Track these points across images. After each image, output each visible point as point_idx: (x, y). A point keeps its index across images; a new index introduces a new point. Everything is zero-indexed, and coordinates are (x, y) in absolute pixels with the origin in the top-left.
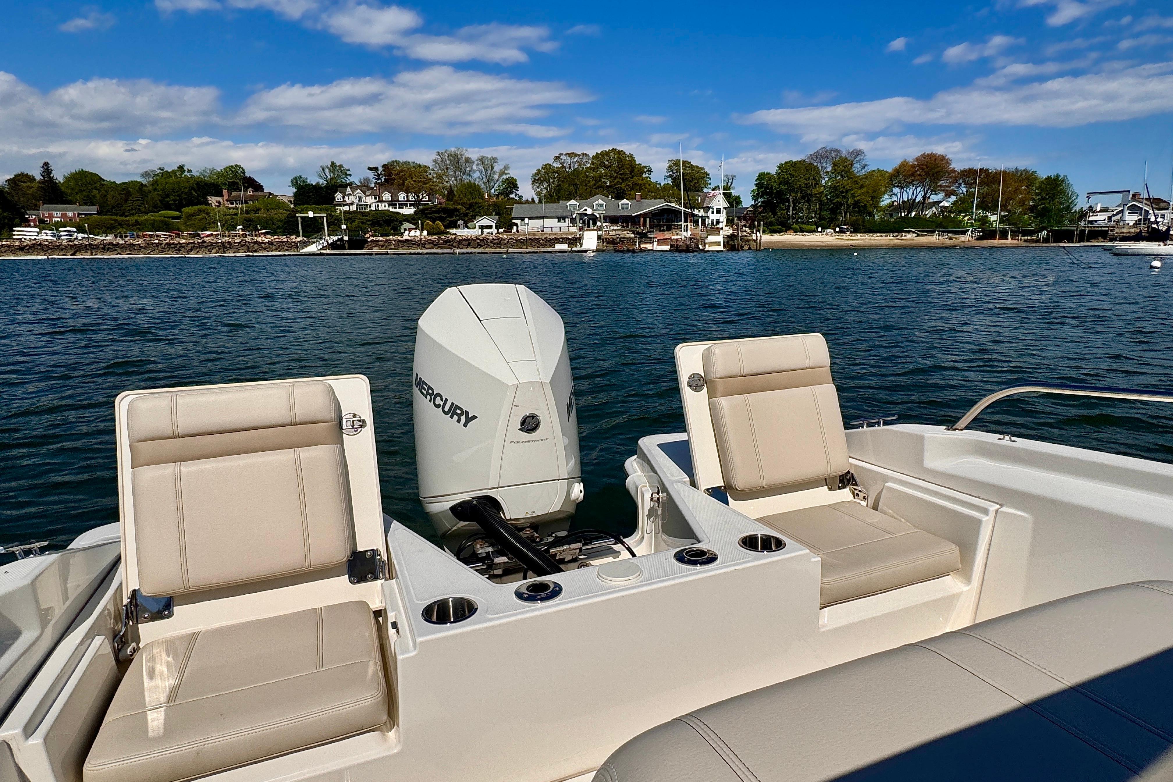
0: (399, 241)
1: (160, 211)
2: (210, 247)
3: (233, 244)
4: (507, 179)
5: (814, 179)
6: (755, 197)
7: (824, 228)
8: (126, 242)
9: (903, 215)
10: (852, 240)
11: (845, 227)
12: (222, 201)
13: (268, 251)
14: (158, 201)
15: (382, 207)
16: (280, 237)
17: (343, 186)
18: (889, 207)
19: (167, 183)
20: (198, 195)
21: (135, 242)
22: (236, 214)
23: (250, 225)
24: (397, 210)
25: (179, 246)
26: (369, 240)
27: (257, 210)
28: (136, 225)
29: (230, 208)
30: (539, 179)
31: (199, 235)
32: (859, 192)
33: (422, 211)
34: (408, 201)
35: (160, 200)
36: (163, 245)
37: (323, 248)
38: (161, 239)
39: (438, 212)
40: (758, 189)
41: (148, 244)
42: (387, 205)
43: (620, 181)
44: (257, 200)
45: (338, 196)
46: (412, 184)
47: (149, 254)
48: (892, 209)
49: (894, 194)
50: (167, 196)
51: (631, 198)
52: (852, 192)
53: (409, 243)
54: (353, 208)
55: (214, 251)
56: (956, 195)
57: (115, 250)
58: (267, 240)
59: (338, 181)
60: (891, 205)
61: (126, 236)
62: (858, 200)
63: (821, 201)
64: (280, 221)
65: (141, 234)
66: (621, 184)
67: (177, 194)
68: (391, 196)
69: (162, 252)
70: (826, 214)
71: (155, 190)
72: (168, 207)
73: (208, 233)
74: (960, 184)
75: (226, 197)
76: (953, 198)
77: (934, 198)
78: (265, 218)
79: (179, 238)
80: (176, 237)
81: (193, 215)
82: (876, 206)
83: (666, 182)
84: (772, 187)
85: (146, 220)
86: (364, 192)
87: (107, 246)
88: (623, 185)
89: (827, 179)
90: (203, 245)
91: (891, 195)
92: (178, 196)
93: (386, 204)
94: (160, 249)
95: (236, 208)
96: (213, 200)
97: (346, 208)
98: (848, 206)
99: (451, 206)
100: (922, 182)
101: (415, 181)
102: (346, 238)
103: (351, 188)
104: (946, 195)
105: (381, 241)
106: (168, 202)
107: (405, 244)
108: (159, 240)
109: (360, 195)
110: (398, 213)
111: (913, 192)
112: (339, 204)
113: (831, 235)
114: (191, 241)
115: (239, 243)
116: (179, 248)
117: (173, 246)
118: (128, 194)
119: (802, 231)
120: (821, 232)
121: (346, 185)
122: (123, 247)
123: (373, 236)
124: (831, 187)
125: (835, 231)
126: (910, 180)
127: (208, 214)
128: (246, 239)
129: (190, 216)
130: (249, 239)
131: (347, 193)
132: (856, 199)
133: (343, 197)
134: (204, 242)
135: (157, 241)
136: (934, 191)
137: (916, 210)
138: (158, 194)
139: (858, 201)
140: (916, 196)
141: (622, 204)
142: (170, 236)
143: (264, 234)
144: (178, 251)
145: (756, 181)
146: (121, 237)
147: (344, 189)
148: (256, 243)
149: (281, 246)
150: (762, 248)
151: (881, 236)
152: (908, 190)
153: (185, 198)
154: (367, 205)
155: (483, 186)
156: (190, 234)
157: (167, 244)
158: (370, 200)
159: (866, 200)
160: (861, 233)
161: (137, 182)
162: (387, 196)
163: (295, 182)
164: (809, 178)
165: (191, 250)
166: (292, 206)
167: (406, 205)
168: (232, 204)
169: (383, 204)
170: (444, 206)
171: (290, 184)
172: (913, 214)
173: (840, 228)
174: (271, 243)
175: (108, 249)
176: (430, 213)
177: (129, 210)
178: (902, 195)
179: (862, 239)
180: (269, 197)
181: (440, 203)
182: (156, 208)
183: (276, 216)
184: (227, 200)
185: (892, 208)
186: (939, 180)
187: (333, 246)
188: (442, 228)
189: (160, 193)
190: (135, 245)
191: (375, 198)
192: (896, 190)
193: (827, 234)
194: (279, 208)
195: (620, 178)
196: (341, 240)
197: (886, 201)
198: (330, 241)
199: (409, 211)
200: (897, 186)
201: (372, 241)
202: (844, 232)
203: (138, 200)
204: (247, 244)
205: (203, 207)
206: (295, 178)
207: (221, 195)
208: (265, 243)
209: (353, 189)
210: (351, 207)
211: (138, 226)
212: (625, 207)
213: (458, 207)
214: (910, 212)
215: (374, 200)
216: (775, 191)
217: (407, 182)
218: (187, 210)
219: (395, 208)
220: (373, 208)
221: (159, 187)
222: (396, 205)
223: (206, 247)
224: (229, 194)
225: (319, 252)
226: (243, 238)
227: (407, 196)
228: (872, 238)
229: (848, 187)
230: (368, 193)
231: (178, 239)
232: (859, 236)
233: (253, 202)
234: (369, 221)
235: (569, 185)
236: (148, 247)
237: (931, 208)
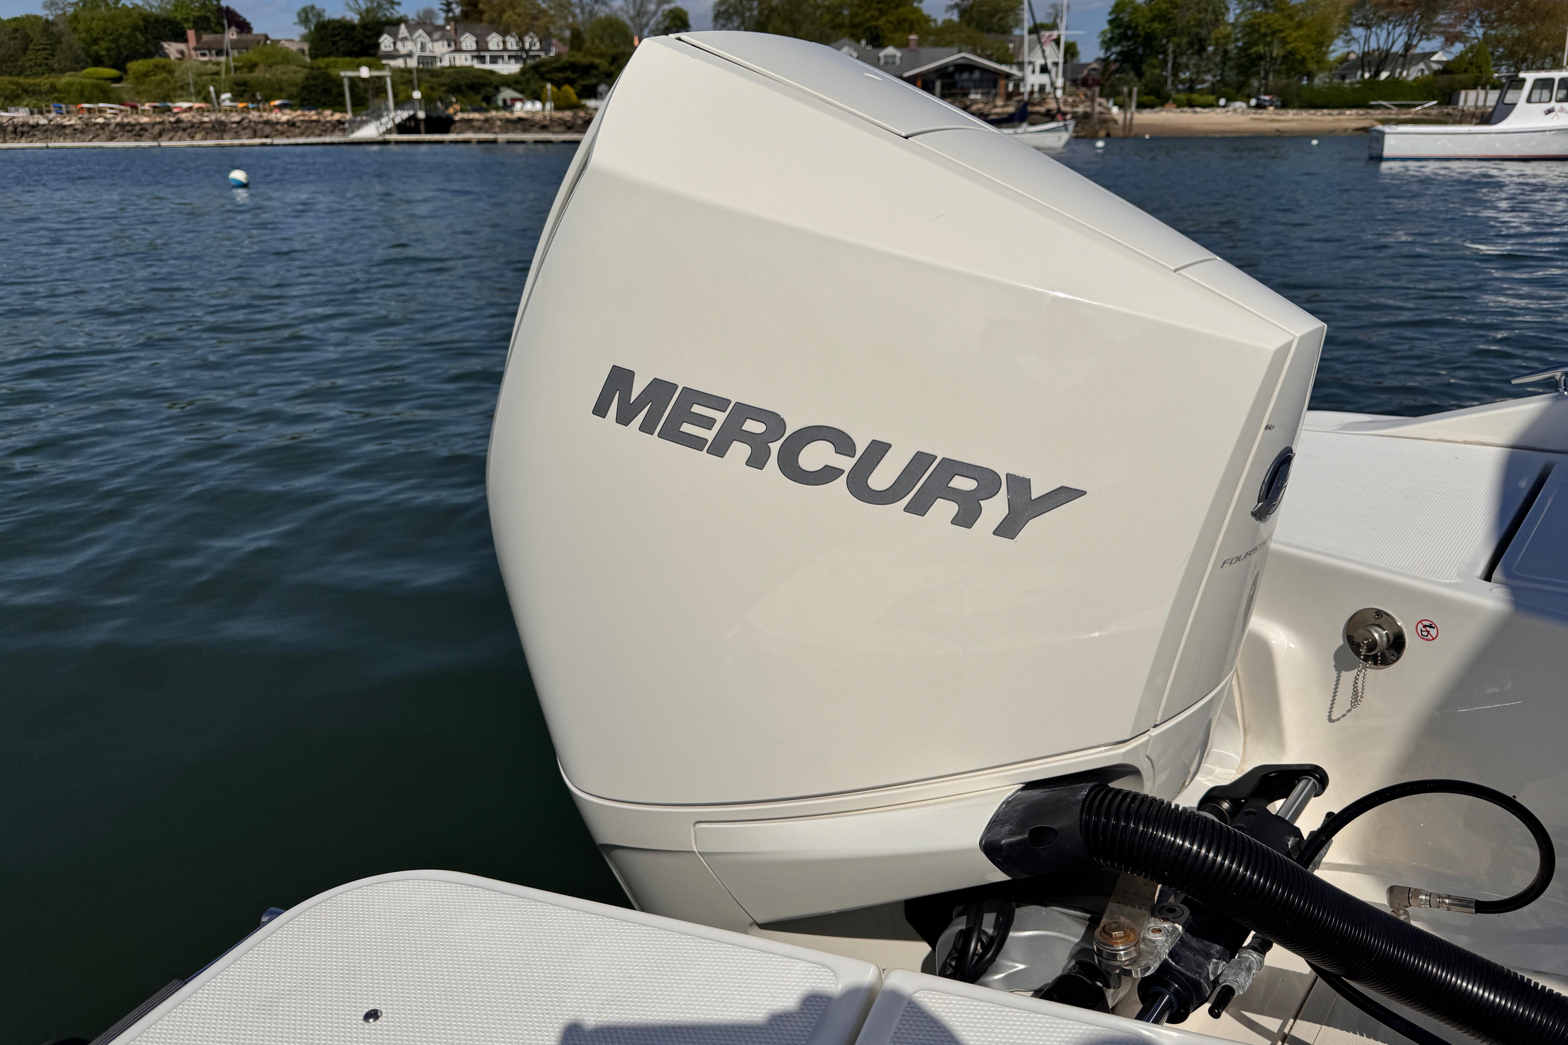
0: (508, 121)
1: (84, 68)
2: (192, 129)
3: (229, 126)
4: (671, 11)
5: (1214, 11)
6: (1107, 44)
7: (1230, 99)
8: (50, 121)
9: (1367, 75)
10: (1279, 121)
11: (1267, 98)
12: (185, 50)
13: (288, 137)
14: (80, 52)
15: (463, 60)
16: (307, 112)
17: (393, 24)
18: (1341, 63)
19: (93, 19)
20: (147, 40)
21: (66, 122)
22: (217, 73)
23: (244, 91)
24: (488, 66)
25: (138, 128)
26: (457, 118)
27: (252, 66)
28: (52, 93)
29: (206, 63)
30: (726, 11)
31: (169, 109)
32: (1295, 34)
33: (536, 68)
34: (505, 49)
35: (83, 49)
36: (112, 127)
37: (389, 131)
38: (108, 116)
39: (561, 69)
40: (1112, 31)
41: (87, 125)
42: (469, 58)
43: (876, 14)
44: (247, 48)
45: (386, 42)
46: (515, 20)
47: (90, 141)
48: (1346, 66)
49: (1353, 39)
50: (95, 41)
51: (902, 45)
52: (1283, 35)
53: (524, 124)
54: (413, 63)
55: (198, 136)
56: (1464, 42)
57: (34, 135)
58: (284, 118)
59: (380, 14)
60: (1345, 59)
61: (49, 112)
62: (1293, 48)
63: (1226, 52)
64: (295, 85)
65: (73, 108)
66: (878, 19)
67: (111, 38)
68: (477, 42)
69: (112, 139)
70: (1232, 76)
71: (75, 30)
72: (98, 62)
73: (185, 105)
74: (1473, 22)
75: (192, 42)
76: (1458, 48)
77: (1424, 46)
78: (269, 80)
79: (137, 113)
80: (132, 113)
81: (146, 74)
82: (1321, 61)
83: (948, 16)
84: (1136, 27)
85: (70, 84)
86: (430, 34)
87: (20, 129)
88: (881, 22)
89: (1238, 11)
90: (178, 127)
91: (1349, 41)
92: (113, 41)
93: (469, 56)
94: (107, 133)
95: (218, 64)
96: (172, 49)
97: (399, 63)
98: (1273, 60)
99: (582, 59)
100: (1406, 15)
101: (519, 15)
102: (421, 115)
103: (407, 27)
104: (1447, 40)
105: (478, 120)
106: (97, 52)
107: (519, 126)
108: (105, 118)
109: (423, 40)
110: (491, 72)
111: (1389, 34)
112: (393, 56)
113: (1243, 113)
114: (158, 119)
115: (239, 123)
116: (138, 131)
117: (128, 128)
118: (27, 39)
119: (1191, 105)
120: (1224, 107)
121: (397, 23)
122: (46, 131)
123: (462, 111)
124: (1245, 26)
125: (1249, 107)
126: (1382, 13)
127: (171, 72)
128: (250, 116)
129: (142, 77)
130: (254, 115)
131: (401, 36)
132: (1289, 47)
133: (395, 44)
134: (179, 121)
135: (101, 120)
136: (1426, 35)
137: (1390, 68)
138: (80, 39)
139: (1291, 53)
140: (1393, 43)
141: (886, 57)
142: (121, 111)
143: (281, 107)
144: (139, 136)
145: (1110, 14)
146: (41, 113)
147: (395, 28)
148: (267, 122)
149: (309, 127)
150: (1133, 134)
151: (1330, 114)
152: (1379, 31)
153: (125, 46)
154: (435, 57)
155: (628, 22)
156: (155, 107)
157: (118, 124)
158: (439, 48)
159: (1304, 48)
160: (1293, 108)
161: (37, 18)
162: (468, 42)
163: (305, 16)
164: (1206, 10)
165: (160, 135)
166: (308, 59)
167: (502, 57)
168: (204, 55)
169: (463, 55)
170: (565, 58)
171: (296, 20)
172: (1384, 75)
173: (1258, 99)
174: (291, 124)
175: (23, 134)
176: (549, 72)
177: (31, 67)
178: (1367, 39)
179: (1297, 120)
180: (265, 43)
181: (558, 55)
182: (78, 65)
183: (285, 77)
184: (195, 49)
185: (1346, 64)
186: (1435, 13)
187: (401, 128)
188: (574, 98)
189: (83, 35)
190: (65, 127)
191: (449, 45)
192: (1358, 32)
193: (1235, 110)
194: (288, 62)
195: (876, 9)
196: (413, 118)
197: (1337, 49)
198: (398, 120)
199: (509, 68)
200: (1361, 25)
201: (463, 121)
202: (1264, 107)
203: (44, 49)
204: (252, 124)
205: (157, 60)
206: (305, 10)
207: (185, 40)
208: (282, 124)
209: (412, 29)
210: (408, 60)
211: (56, 95)
212: (890, 60)
213: (597, 61)
214: (1377, 73)
215: (446, 49)
216: (1142, 33)
217: (506, 16)
218: (134, 66)
219: (484, 63)
220: (446, 63)
221: (81, 27)
222: (484, 57)
223: (184, 130)
224: (198, 39)
225: (381, 138)
226: (244, 115)
227: (504, 42)
228: (1315, 117)
229: (1275, 26)
230: (437, 35)
231: (135, 117)
232: (1291, 114)
233: (239, 53)
234: (443, 85)
235: (784, 21)
236: (86, 130)
237: (1417, 63)
